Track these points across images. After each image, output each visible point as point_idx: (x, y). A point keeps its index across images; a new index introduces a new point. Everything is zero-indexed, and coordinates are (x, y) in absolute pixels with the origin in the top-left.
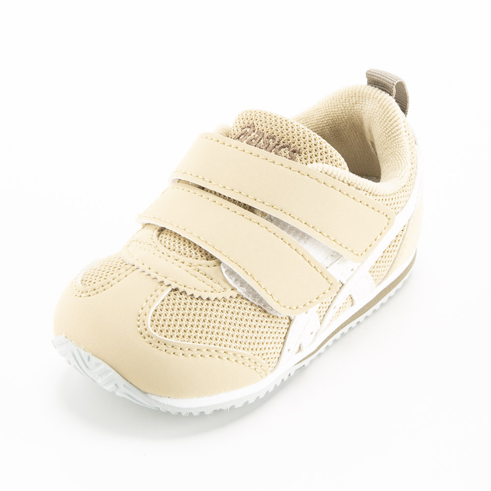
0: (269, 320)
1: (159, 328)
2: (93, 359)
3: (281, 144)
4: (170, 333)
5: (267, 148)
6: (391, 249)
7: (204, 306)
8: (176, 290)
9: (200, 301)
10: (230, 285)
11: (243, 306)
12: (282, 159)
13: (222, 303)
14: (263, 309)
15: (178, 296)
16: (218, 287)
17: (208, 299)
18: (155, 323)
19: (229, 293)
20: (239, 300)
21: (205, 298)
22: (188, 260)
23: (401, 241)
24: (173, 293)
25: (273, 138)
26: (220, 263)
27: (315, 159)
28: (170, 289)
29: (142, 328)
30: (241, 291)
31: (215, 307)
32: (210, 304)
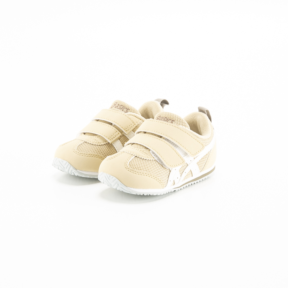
0: (164, 169)
1: (131, 166)
2: (111, 176)
3: (169, 119)
4: (134, 168)
5: (164, 120)
6: (204, 158)
7: (145, 162)
8: (136, 156)
9: (143, 160)
10: (153, 157)
11: (156, 163)
12: (169, 123)
13: (150, 161)
14: (162, 165)
15: (137, 158)
16: (149, 156)
17: (146, 160)
18: (130, 165)
19: (152, 159)
20: (155, 161)
21: (145, 159)
22: (140, 149)
23: (208, 156)
24: (135, 157)
25: (166, 118)
26: (150, 150)
27: (180, 124)
28: (134, 156)
29: (126, 166)
30: (156, 159)
31: (148, 162)
32: (146, 161)
